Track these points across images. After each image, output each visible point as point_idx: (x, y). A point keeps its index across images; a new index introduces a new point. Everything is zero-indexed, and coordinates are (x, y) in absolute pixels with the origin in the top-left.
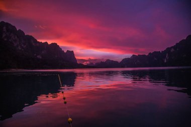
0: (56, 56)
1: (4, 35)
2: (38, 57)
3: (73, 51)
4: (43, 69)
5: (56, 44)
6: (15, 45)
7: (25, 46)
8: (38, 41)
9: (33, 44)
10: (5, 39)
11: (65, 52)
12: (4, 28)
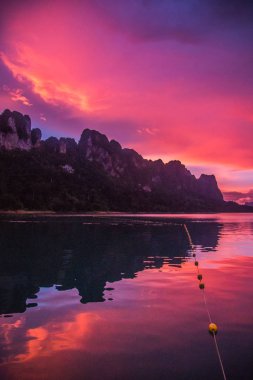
0: (179, 187)
1: (89, 152)
2: (144, 188)
3: (213, 176)
4: (154, 212)
5: (179, 162)
6: (106, 168)
7: (122, 170)
8: (145, 158)
9: (136, 165)
10: (91, 160)
11: (197, 177)
12: (89, 140)
